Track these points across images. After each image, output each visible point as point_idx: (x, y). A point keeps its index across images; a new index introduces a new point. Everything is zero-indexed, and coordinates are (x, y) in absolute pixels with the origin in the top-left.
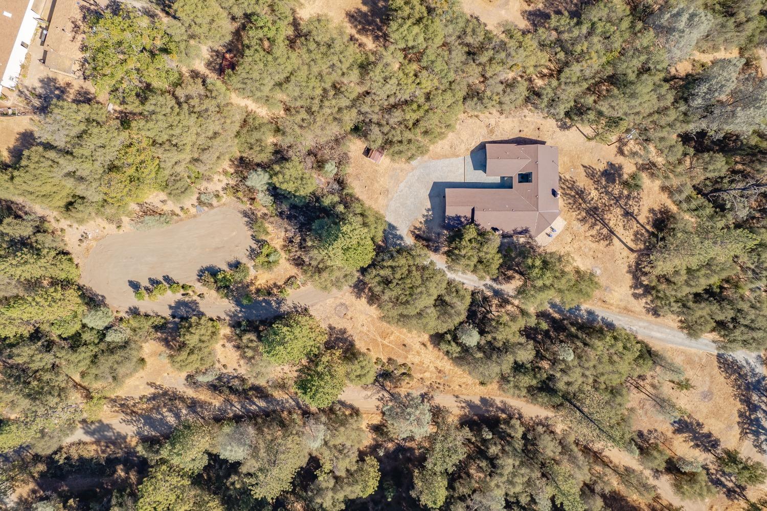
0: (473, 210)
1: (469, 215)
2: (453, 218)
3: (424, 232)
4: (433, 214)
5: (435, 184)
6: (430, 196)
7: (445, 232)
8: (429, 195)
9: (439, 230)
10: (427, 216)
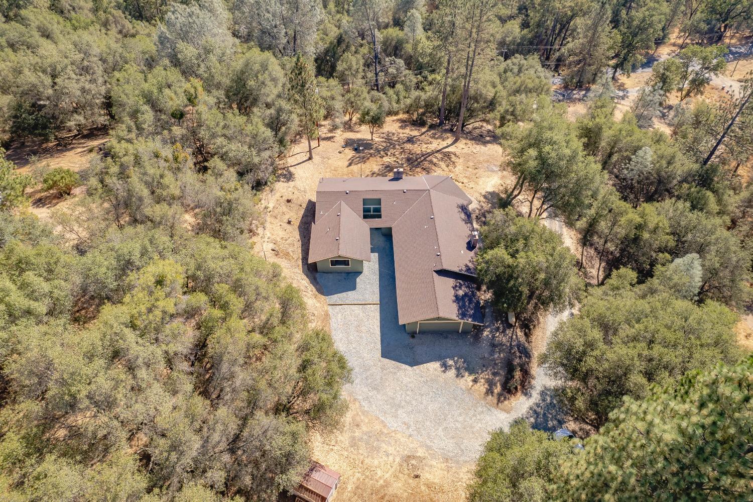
0: (443, 273)
1: (451, 282)
2: (460, 308)
3: (495, 374)
4: (452, 358)
5: (385, 354)
6: (413, 363)
7: (485, 333)
8: (411, 365)
9: (485, 346)
10: (458, 369)
